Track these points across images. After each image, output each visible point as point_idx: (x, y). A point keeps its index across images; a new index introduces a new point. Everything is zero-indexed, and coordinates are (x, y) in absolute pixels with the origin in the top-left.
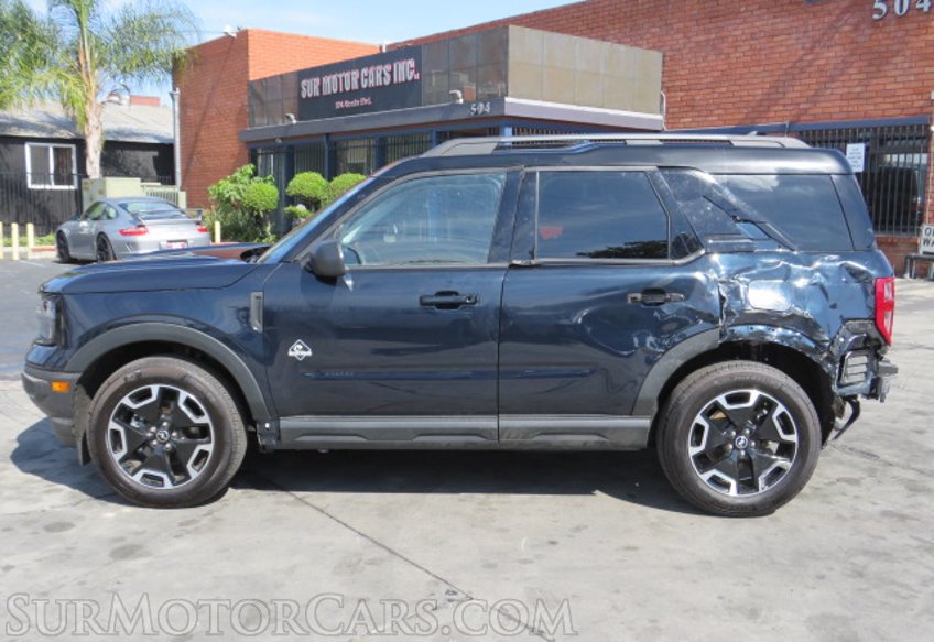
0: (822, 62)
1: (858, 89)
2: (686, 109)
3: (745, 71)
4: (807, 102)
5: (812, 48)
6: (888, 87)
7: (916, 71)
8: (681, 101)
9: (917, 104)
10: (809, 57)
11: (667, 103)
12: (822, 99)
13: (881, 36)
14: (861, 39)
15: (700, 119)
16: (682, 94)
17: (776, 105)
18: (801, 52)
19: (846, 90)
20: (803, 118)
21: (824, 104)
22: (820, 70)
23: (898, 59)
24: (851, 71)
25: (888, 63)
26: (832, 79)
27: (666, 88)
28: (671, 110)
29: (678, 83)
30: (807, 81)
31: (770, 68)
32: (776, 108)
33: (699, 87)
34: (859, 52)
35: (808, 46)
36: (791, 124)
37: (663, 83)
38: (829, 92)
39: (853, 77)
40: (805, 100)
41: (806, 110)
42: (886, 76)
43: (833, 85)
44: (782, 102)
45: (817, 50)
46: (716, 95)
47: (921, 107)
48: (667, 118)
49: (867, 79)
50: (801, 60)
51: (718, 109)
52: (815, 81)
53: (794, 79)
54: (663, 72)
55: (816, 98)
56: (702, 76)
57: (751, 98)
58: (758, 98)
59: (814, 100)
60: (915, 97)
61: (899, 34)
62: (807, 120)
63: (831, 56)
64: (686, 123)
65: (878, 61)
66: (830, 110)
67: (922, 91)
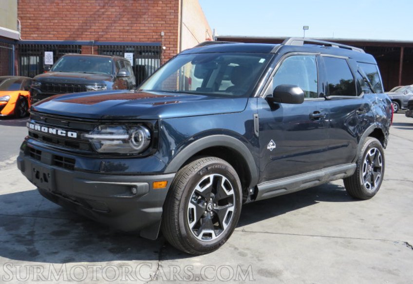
0: (109, 13)
1: (128, 28)
2: (34, 30)
3: (68, 13)
4: (103, 32)
5: (104, 6)
6: (141, 28)
7: (153, 22)
8: (31, 25)
9: (154, 37)
10: (103, 10)
11: (21, 25)
12: (110, 31)
13: (137, 5)
14: (128, 5)
15: (43, 35)
16: (30, 21)
17: (86, 32)
18: (98, 7)
19: (122, 28)
20: (102, 39)
21: (112, 34)
22: (109, 17)
23: (146, 16)
24: (124, 19)
25: (141, 18)
26: (115, 22)
27: (21, 17)
28: (24, 30)
29: (28, 15)
30: (102, 22)
31: (82, 13)
32: (86, 33)
33: (42, 18)
34: (127, 10)
35: (102, 5)
36: (95, 41)
37: (18, 14)
38: (113, 28)
39: (125, 22)
40: (101, 30)
41: (102, 35)
42: (140, 23)
43: (115, 25)
44: (90, 30)
45: (106, 7)
46: (52, 24)
47: (156, 38)
48: (21, 34)
49: (132, 23)
50: (98, 11)
51: (53, 31)
52: (106, 22)
53: (95, 20)
54: (18, 8)
55: (107, 30)
56: (43, 13)
57: (73, 27)
58: (76, 27)
59: (106, 31)
60: (154, 34)
61: (145, 5)
62: (103, 41)
63: (113, 11)
64: (35, 38)
65: (136, 16)
66: (115, 36)
67: (157, 31)
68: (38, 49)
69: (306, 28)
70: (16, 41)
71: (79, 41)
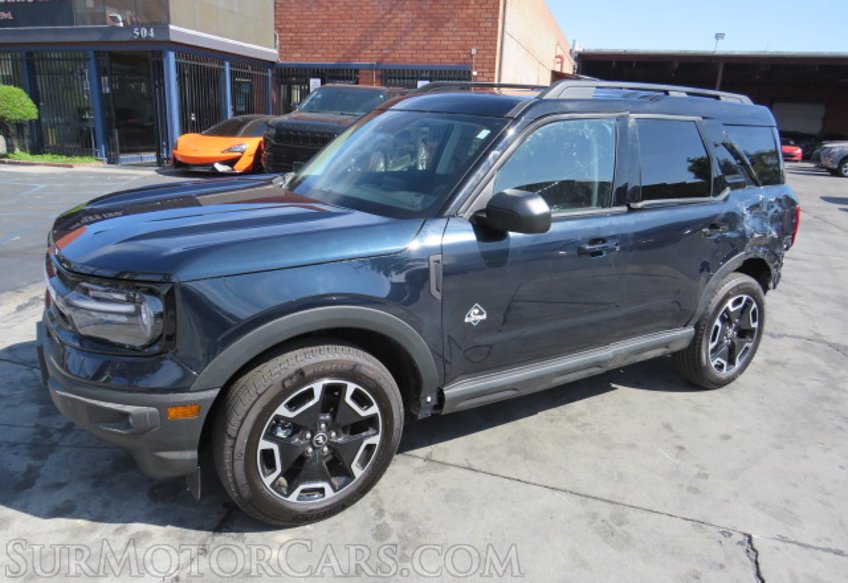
0: (397, 20)
1: (424, 43)
2: (297, 46)
3: (341, 21)
4: (388, 49)
5: (391, 10)
6: (443, 43)
7: (461, 33)
8: (292, 40)
9: (462, 56)
10: (389, 16)
11: (280, 40)
12: (398, 47)
13: (438, 6)
14: (425, 7)
15: (308, 55)
16: (291, 35)
17: (366, 49)
18: (383, 12)
19: (414, 43)
20: (387, 60)
21: (401, 52)
22: (397, 27)
23: (450, 25)
24: (418, 29)
25: (443, 27)
26: (406, 34)
27: (279, 29)
28: (284, 47)
29: (288, 26)
30: (388, 33)
31: (361, 21)
32: (365, 52)
33: (306, 30)
34: (423, 16)
35: (388, 8)
36: (378, 63)
37: (276, 25)
38: (403, 43)
39: (421, 34)
40: (386, 47)
41: (388, 54)
42: (442, 36)
43: (406, 38)
44: (370, 47)
45: (394, 12)
46: (319, 38)
47: (465, 59)
48: (280, 52)
49: (429, 36)
50: (382, 18)
51: (322, 48)
52: (392, 34)
53: (378, 31)
54: (275, 16)
55: (394, 47)
56: (307, 22)
57: (346, 42)
58: (352, 43)
59: (393, 47)
60: (460, 52)
61: (450, 7)
62: (388, 62)
63: (404, 17)
64: (297, 58)
65: (436, 24)
66: (405, 55)
67: (465, 48)
68: (302, 74)
69: (719, 36)
70: (273, 63)
71: (357, 63)
